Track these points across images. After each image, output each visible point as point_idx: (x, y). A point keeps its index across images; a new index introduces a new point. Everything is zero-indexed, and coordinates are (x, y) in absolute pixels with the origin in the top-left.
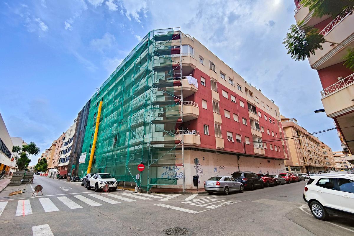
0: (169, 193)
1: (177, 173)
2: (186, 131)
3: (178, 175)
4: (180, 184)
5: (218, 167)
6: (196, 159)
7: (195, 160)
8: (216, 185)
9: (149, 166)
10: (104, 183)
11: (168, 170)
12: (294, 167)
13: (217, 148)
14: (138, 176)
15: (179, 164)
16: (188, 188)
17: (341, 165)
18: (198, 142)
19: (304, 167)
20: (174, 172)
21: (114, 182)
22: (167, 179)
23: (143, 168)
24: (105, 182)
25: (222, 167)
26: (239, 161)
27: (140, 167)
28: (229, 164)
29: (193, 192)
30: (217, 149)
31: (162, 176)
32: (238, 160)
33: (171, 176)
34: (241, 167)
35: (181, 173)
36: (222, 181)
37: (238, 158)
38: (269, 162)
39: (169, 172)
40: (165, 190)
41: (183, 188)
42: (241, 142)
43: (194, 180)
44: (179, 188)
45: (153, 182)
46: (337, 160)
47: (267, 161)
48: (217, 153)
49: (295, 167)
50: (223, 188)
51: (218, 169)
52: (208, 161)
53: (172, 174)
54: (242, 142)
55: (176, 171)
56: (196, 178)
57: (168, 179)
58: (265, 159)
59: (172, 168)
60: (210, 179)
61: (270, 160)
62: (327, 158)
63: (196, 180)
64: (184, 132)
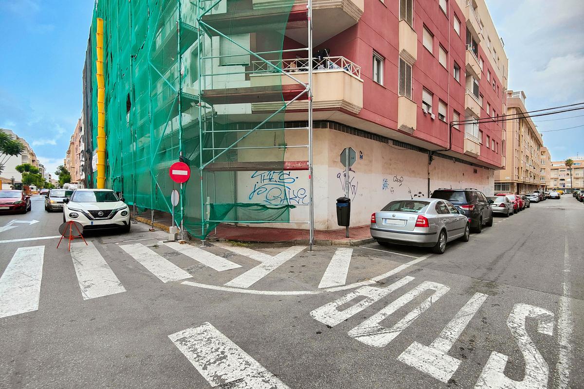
0: (268, 243)
1: (291, 191)
2: (322, 59)
3: (292, 196)
4: (298, 218)
5: (390, 178)
6: (347, 151)
7: (343, 154)
8: (417, 225)
9: (202, 168)
10: (80, 214)
11: (267, 182)
12: (500, 183)
13: (399, 127)
14: (175, 198)
15: (298, 162)
16: (320, 227)
17: (555, 183)
18: (357, 100)
19: (515, 184)
20: (282, 188)
21: (116, 212)
22: (260, 208)
23: (185, 173)
24: (83, 212)
25: (399, 178)
26: (431, 167)
27: (175, 172)
28: (413, 172)
29: (337, 241)
30: (399, 131)
31: (250, 199)
32: (430, 164)
33: (275, 198)
34: (433, 179)
35: (302, 192)
36: (429, 212)
37: (431, 159)
38: (475, 171)
39: (269, 187)
40: (257, 232)
41: (307, 226)
42: (445, 121)
43: (339, 210)
44: (295, 227)
45: (218, 214)
46: (553, 174)
47: (473, 171)
48: (391, 142)
49: (502, 183)
50: (436, 233)
51: (391, 183)
52: (371, 162)
53: (276, 192)
54: (447, 120)
55: (286, 185)
56: (345, 205)
57: (264, 206)
58: (471, 165)
59: (276, 176)
60: (388, 208)
61: (478, 168)
62: (543, 171)
63: (343, 207)
64: (314, 64)
